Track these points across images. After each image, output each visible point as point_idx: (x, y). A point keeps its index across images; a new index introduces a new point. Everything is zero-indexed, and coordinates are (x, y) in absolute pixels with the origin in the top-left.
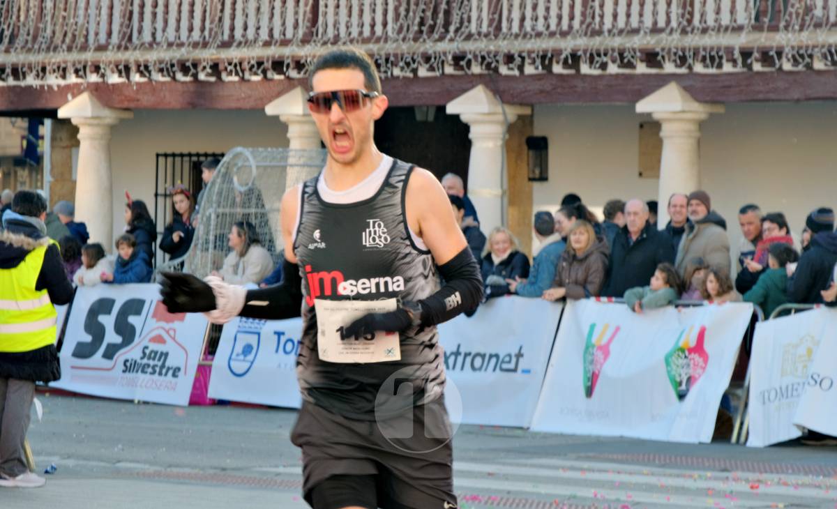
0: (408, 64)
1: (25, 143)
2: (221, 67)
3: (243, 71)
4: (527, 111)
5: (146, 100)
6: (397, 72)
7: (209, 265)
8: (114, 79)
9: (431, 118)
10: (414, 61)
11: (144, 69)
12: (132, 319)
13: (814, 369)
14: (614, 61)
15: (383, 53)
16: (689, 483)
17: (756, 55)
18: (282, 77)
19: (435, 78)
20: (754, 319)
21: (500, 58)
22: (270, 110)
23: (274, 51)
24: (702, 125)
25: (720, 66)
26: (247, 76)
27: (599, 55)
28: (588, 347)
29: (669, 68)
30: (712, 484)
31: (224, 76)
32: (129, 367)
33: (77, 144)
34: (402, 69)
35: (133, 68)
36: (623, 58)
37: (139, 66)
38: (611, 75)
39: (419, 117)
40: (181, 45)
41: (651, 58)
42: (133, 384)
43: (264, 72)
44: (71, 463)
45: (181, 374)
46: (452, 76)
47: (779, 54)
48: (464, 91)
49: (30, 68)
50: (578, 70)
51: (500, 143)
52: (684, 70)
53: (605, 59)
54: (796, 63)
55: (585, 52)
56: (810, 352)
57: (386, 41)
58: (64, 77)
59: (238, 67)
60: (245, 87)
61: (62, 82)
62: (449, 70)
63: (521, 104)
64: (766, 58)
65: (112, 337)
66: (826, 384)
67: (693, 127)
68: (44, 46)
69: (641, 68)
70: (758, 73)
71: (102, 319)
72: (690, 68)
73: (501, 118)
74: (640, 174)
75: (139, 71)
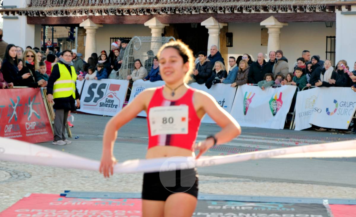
0: (189, 10)
1: (69, 34)
2: (130, 11)
3: (137, 12)
4: (226, 25)
5: (108, 21)
6: (185, 12)
7: (127, 73)
8: (97, 14)
9: (196, 27)
10: (191, 9)
11: (106, 11)
12: (102, 90)
13: (316, 106)
14: (253, 9)
15: (181, 7)
16: (276, 142)
17: (298, 7)
18: (149, 14)
19: (197, 14)
20: (297, 91)
21: (218, 8)
22: (146, 24)
23: (147, 6)
24: (281, 29)
25: (287, 11)
26: (138, 14)
27: (249, 7)
28: (245, 99)
29: (271, 11)
30: (284, 143)
31: (131, 13)
32: (102, 105)
33: (86, 35)
34: (187, 11)
35: (103, 11)
36: (256, 8)
37: (105, 10)
38: (252, 14)
39: (192, 27)
40: (118, 4)
41: (265, 8)
42: (103, 110)
43: (144, 12)
44: (83, 135)
45: (118, 107)
46: (203, 14)
47: (305, 7)
48: (207, 18)
49: (71, 11)
50: (242, 12)
51: (217, 35)
52: (275, 12)
53: (251, 9)
54: (310, 10)
55: (244, 6)
56: (314, 101)
57: (182, 3)
58: (81, 14)
59: (136, 11)
60: (138, 17)
61: (81, 16)
62: (202, 12)
63: (224, 23)
64: (301, 8)
65: (96, 95)
66: (319, 111)
67: (278, 30)
68: (75, 4)
69: (262, 12)
70: (298, 13)
71: (93, 90)
72: (277, 11)
73: (218, 27)
74: (262, 45)
75: (105, 12)
